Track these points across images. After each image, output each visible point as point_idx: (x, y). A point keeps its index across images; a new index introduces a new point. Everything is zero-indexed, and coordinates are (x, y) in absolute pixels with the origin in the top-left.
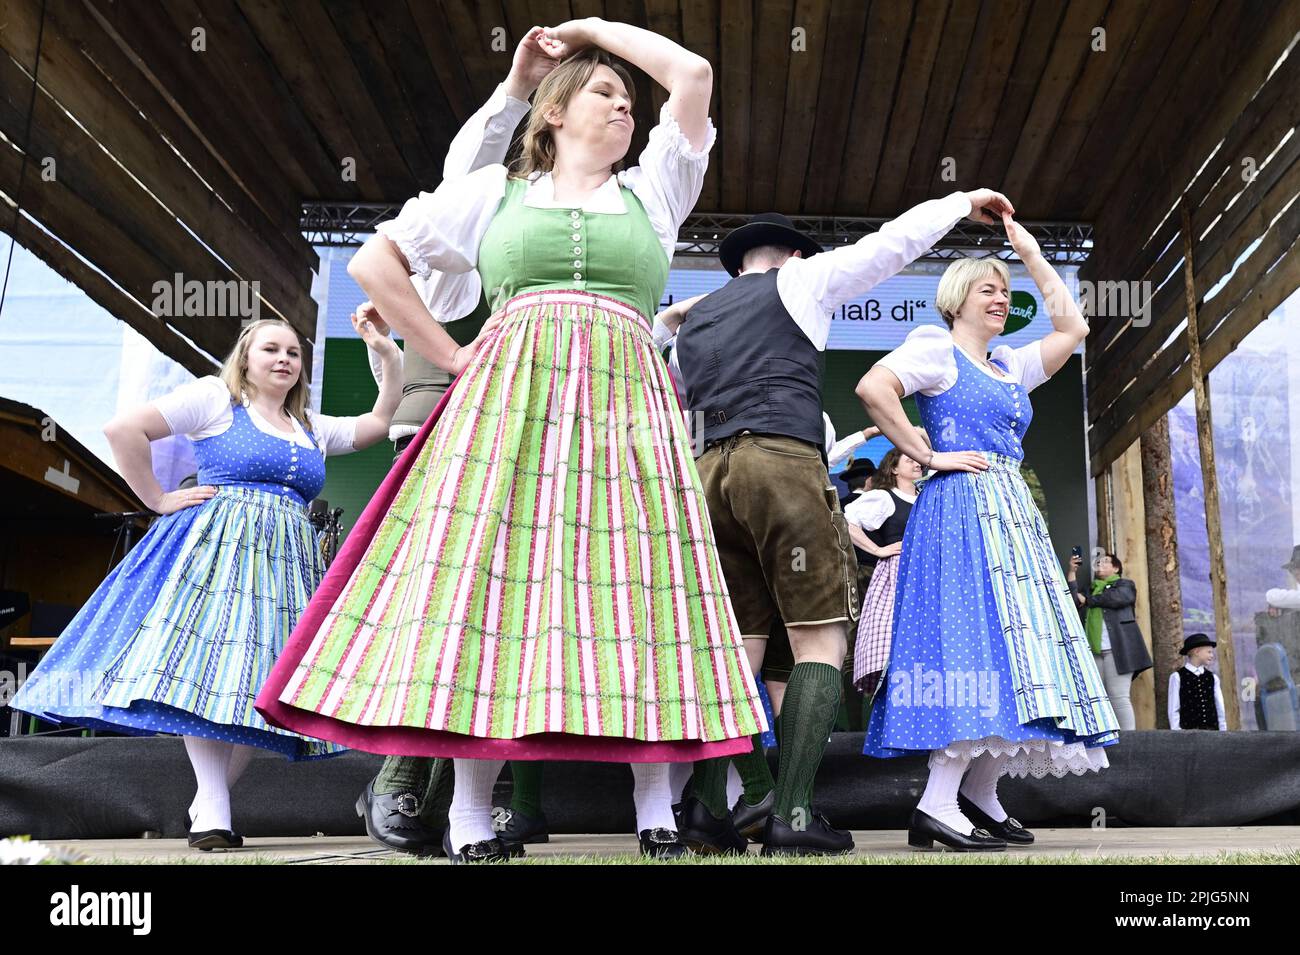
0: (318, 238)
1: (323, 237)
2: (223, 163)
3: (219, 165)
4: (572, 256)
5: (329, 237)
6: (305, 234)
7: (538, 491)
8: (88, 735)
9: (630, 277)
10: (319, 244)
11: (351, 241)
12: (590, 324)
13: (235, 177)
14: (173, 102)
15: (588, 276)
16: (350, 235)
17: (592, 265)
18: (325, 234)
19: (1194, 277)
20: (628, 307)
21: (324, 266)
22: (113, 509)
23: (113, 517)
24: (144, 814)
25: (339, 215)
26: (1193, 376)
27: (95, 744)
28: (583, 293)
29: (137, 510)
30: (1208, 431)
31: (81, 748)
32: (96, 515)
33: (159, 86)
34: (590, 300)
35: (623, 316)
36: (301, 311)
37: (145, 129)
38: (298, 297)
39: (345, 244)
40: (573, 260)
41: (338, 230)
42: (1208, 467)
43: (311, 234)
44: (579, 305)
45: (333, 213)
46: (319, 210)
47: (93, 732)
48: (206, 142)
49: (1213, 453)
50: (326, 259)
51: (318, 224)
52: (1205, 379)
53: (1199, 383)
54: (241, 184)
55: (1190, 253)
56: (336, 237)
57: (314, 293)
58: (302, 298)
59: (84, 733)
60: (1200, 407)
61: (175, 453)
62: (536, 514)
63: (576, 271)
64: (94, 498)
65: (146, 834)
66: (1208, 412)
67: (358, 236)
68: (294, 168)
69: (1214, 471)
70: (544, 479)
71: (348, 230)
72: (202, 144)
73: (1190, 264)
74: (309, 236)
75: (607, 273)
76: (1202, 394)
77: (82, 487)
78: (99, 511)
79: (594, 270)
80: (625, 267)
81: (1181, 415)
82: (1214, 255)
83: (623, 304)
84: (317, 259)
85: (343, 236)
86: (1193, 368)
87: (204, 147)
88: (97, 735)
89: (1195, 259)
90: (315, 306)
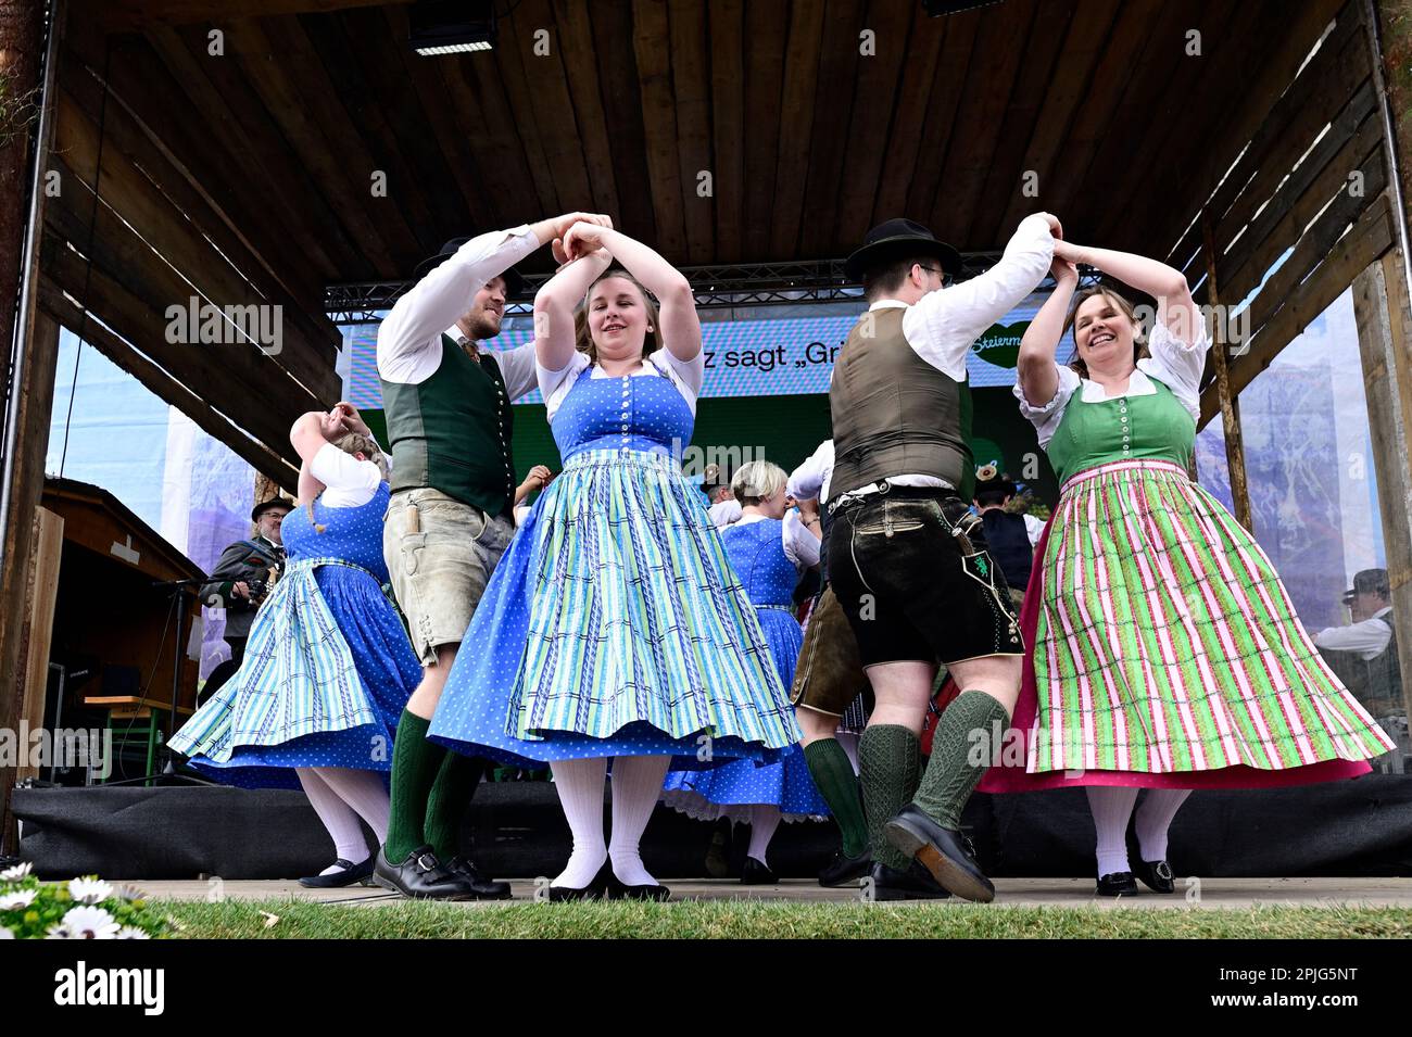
0: (341, 317)
1: (345, 316)
2: (257, 255)
3: (254, 258)
4: (1121, 433)
5: (351, 316)
6: (329, 315)
7: (1149, 603)
8: (151, 785)
9: (1167, 441)
10: (342, 323)
11: (370, 318)
12: (1141, 481)
13: (267, 267)
14: (212, 202)
15: (1133, 446)
16: (369, 312)
17: (1136, 438)
18: (347, 314)
19: (1219, 293)
20: (1168, 463)
21: (347, 343)
22: (168, 578)
23: (168, 585)
24: (198, 856)
25: (359, 295)
26: (1220, 398)
27: (157, 793)
28: (1132, 460)
29: (188, 578)
30: (1239, 455)
31: (146, 796)
32: (154, 584)
33: (200, 189)
34: (1137, 464)
35: (1165, 470)
36: (327, 388)
37: (189, 230)
38: (323, 374)
39: (365, 321)
40: (1122, 436)
41: (359, 308)
42: (1240, 494)
43: (335, 314)
44: (1130, 470)
45: (354, 293)
46: (341, 291)
47: (155, 782)
48: (241, 236)
49: (1245, 479)
50: (349, 337)
51: (340, 304)
52: (1234, 402)
53: (1227, 406)
54: (272, 273)
55: (1213, 268)
56: (357, 316)
57: (338, 369)
58: (328, 375)
59: (147, 783)
60: (1229, 430)
61: (216, 522)
62: (1153, 619)
63: (1126, 443)
64: (153, 569)
65: (201, 876)
66: (1239, 436)
67: (376, 313)
68: (319, 254)
69: (1247, 497)
70: (1150, 594)
71: (367, 308)
72: (237, 237)
73: (1214, 280)
74: (334, 316)
75: (1149, 441)
76: (1230, 417)
77: (142, 559)
78: (156, 580)
79: (1139, 441)
80: (1162, 435)
81: (1210, 439)
82: (1240, 269)
83: (1164, 462)
84: (341, 337)
85: (363, 313)
86: (1220, 390)
87: (240, 241)
88: (158, 785)
89: (1219, 275)
90: (339, 381)
